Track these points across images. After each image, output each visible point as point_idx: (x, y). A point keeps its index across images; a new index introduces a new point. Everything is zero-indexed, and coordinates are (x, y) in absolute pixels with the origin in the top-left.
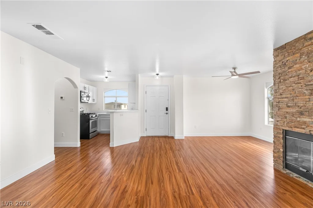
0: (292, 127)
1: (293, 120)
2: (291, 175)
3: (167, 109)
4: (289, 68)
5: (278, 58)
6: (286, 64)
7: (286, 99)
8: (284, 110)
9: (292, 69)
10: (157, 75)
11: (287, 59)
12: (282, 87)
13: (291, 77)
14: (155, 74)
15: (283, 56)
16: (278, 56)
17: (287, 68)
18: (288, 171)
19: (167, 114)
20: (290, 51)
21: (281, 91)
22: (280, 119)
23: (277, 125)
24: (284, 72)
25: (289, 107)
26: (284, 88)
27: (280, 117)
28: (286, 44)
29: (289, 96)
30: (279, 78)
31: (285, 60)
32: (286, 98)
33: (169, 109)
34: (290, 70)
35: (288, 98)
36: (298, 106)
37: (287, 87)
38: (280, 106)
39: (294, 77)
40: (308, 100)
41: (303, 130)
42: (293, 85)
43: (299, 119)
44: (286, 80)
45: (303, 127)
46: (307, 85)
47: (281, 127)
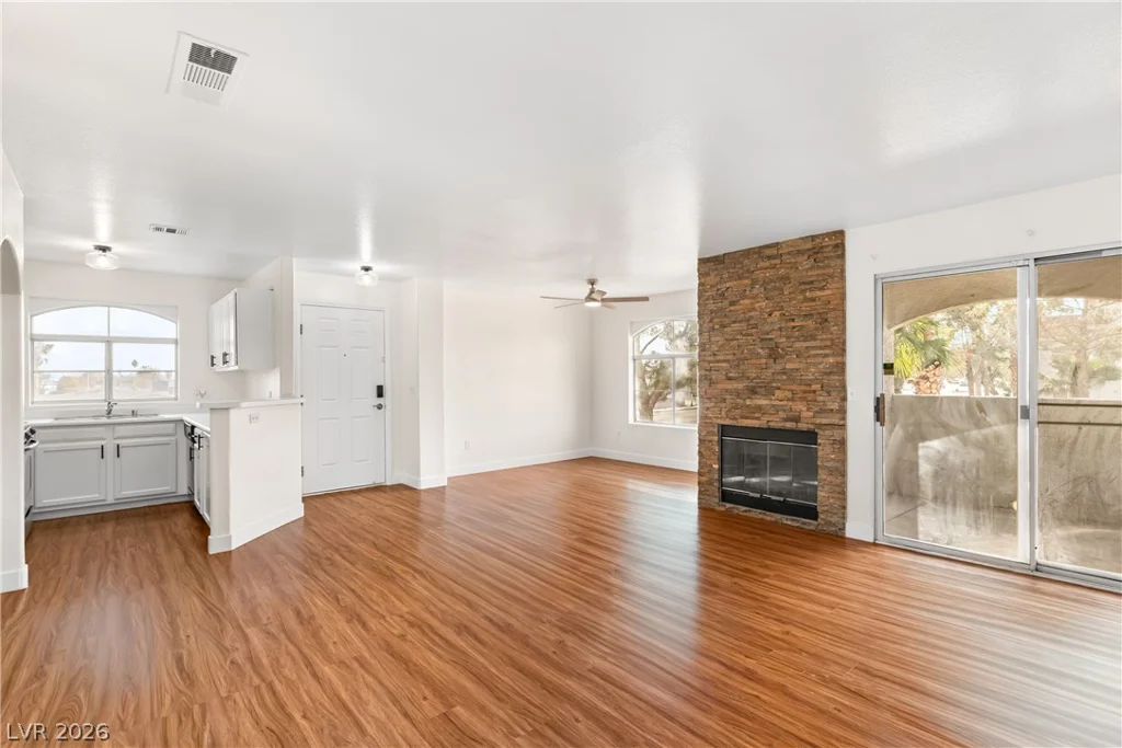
0: (735, 419)
1: (738, 404)
2: (735, 511)
3: (380, 392)
4: (732, 304)
5: (708, 278)
6: (726, 294)
7: (724, 365)
8: (720, 386)
9: (737, 307)
10: (363, 272)
11: (728, 285)
12: (717, 339)
13: (734, 322)
14: (356, 266)
15: (718, 279)
16: (707, 274)
17: (726, 303)
18: (728, 505)
19: (380, 407)
20: (732, 271)
21: (715, 348)
22: (712, 404)
23: (706, 417)
24: (721, 309)
25: (730, 379)
26: (720, 342)
27: (713, 400)
28: (724, 255)
29: (730, 357)
30: (710, 321)
31: (723, 287)
32: (724, 361)
33: (387, 391)
34: (732, 308)
35: (728, 361)
36: (748, 378)
37: (727, 340)
38: (714, 377)
39: (740, 322)
40: (764, 366)
41: (757, 422)
42: (739, 337)
43: (748, 402)
44: (724, 327)
45: (756, 415)
46: (762, 340)
47: (715, 421)
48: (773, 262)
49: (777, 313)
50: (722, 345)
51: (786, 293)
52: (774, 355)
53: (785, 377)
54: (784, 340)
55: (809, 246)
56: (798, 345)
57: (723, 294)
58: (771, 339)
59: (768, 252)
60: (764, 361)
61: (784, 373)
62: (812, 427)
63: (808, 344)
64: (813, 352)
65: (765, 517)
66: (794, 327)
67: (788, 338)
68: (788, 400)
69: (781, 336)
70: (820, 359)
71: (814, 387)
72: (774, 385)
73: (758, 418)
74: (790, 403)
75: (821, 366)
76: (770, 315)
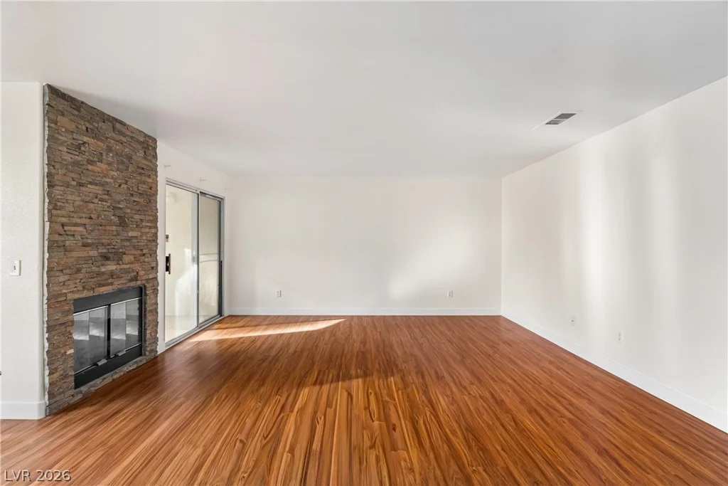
1: (93, 272)
4: (90, 162)
6: (82, 148)
7: (81, 229)
8: (75, 254)
9: (95, 169)
11: (85, 139)
12: (72, 197)
13: (91, 183)
15: (73, 125)
20: (88, 125)
21: (70, 208)
22: (67, 277)
24: (77, 164)
25: (85, 245)
26: (77, 203)
27: (68, 271)
28: (82, 103)
29: (87, 221)
31: (80, 139)
32: (79, 225)
34: (90, 167)
35: (84, 225)
36: (103, 244)
37: (83, 201)
38: (67, 243)
39: (96, 185)
40: (115, 233)
41: (110, 287)
42: (96, 201)
43: (103, 269)
44: (81, 185)
45: (110, 281)
46: (114, 208)
47: (70, 296)
48: (122, 138)
49: (125, 186)
50: (79, 206)
51: (130, 170)
52: (123, 223)
53: (128, 244)
54: (129, 211)
55: (142, 139)
56: (137, 217)
57: (79, 147)
58: (120, 208)
59: (118, 125)
60: (114, 228)
61: (128, 240)
62: (144, 282)
63: (142, 217)
64: (144, 224)
65: (115, 377)
66: (134, 201)
67: (131, 210)
68: (132, 263)
69: (127, 207)
70: (147, 230)
71: (144, 251)
72: (121, 250)
73: (112, 284)
74: (132, 266)
75: (148, 235)
76: (120, 186)
